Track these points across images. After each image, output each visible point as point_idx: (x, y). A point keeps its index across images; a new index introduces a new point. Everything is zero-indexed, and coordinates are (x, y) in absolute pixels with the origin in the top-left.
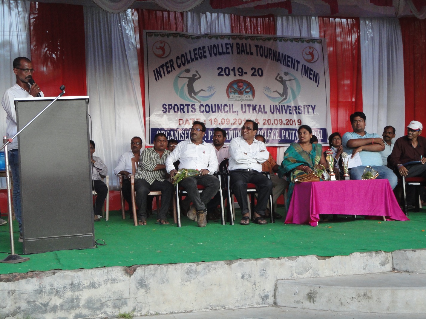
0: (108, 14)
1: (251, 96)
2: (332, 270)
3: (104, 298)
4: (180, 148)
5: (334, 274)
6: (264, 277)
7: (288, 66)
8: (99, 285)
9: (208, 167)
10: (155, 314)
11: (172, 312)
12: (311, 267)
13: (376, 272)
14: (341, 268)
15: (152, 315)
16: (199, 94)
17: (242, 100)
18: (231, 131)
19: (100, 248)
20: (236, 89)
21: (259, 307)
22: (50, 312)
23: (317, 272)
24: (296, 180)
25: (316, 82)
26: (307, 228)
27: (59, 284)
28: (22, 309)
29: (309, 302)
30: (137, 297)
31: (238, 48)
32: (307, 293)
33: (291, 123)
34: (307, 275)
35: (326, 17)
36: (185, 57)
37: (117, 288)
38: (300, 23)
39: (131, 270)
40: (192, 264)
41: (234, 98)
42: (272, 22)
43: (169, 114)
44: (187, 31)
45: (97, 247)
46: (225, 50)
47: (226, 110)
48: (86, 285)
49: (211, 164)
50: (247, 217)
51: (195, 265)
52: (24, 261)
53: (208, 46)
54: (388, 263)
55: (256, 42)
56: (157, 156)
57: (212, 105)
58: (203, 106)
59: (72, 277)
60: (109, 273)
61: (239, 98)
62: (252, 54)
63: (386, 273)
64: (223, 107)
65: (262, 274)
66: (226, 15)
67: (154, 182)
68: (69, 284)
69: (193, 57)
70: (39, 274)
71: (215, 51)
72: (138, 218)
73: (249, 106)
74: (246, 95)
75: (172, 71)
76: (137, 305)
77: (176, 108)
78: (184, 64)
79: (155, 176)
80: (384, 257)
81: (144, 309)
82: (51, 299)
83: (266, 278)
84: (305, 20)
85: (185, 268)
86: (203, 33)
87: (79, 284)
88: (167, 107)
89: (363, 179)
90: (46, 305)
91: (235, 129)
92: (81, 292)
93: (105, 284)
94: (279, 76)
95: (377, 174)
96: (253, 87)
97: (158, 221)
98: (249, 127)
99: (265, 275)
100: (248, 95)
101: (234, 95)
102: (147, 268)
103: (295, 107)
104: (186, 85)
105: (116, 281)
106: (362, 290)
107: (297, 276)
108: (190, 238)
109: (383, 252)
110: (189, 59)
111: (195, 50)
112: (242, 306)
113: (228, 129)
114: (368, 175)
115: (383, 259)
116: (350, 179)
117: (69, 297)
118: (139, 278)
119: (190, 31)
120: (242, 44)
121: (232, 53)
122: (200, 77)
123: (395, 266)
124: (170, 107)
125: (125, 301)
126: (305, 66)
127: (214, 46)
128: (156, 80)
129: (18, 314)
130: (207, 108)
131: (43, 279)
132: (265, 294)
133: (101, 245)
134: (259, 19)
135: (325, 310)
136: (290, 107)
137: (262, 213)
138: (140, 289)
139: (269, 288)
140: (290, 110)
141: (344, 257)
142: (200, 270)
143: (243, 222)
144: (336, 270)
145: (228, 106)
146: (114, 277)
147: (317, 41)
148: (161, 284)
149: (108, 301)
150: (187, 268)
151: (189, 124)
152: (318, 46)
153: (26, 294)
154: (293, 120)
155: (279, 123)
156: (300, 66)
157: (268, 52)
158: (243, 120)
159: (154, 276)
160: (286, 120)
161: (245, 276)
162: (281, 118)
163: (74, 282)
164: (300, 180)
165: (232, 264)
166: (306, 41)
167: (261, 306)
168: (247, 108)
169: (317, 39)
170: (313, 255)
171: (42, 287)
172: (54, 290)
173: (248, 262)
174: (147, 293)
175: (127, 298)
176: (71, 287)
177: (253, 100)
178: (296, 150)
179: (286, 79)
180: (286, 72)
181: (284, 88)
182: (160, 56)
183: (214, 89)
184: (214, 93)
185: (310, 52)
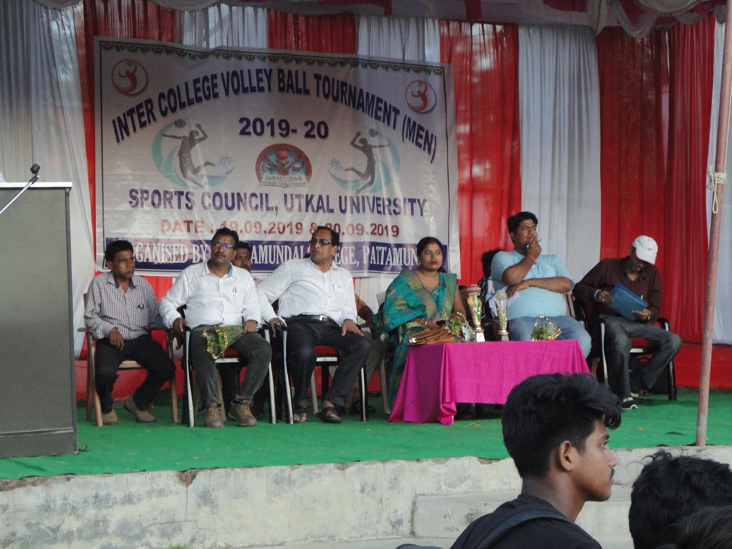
1: (303, 176)
2: (502, 480)
3: (146, 520)
4: (188, 281)
5: (504, 487)
6: (395, 490)
7: (377, 118)
8: (139, 500)
11: (251, 544)
12: (469, 476)
14: (515, 478)
16: (202, 172)
17: (286, 184)
18: (263, 247)
20: (275, 163)
22: (62, 541)
23: (478, 484)
24: (413, 340)
25: (429, 153)
26: (436, 427)
27: (76, 496)
28: (18, 535)
30: (197, 519)
31: (281, 80)
32: (465, 515)
33: (380, 233)
34: (462, 488)
35: (455, 21)
36: (177, 94)
37: (167, 504)
38: (403, 32)
39: (188, 475)
40: (283, 467)
41: (269, 181)
43: (142, 209)
44: (181, 42)
46: (255, 84)
47: (254, 205)
48: (118, 499)
51: (289, 469)
53: (222, 75)
55: (316, 69)
57: (226, 194)
59: (98, 486)
60: (154, 480)
61: (280, 181)
62: (307, 92)
64: (248, 199)
65: (393, 486)
66: (260, 10)
68: (93, 497)
69: (192, 96)
70: (45, 480)
71: (237, 85)
73: (298, 196)
74: (293, 176)
75: (149, 122)
76: (198, 532)
77: (156, 197)
78: (173, 110)
81: (209, 539)
82: (63, 521)
83: (399, 492)
84: (413, 27)
85: (273, 474)
86: (212, 46)
87: (108, 496)
88: (139, 196)
89: (533, 340)
90: (55, 530)
91: (272, 243)
92: (110, 511)
93: (149, 498)
94: (359, 138)
95: (559, 332)
96: (308, 160)
98: (323, 240)
99: (397, 488)
100: (297, 175)
101: (269, 175)
102: (214, 473)
103: (389, 201)
104: (177, 152)
105: (166, 494)
107: (447, 489)
110: (184, 99)
111: (196, 81)
112: (361, 537)
113: (257, 243)
114: (542, 333)
116: (510, 339)
117: (92, 518)
118: (201, 488)
119: (187, 42)
120: (290, 72)
121: (270, 89)
122: (205, 137)
124: (145, 195)
125: (178, 526)
126: (409, 120)
127: (235, 73)
128: (118, 140)
129: (11, 544)
130: (217, 200)
131: (51, 487)
132: (398, 517)
136: (379, 199)
138: (203, 506)
139: (403, 507)
140: (379, 205)
142: (296, 477)
145: (259, 196)
146: (162, 486)
147: (434, 71)
148: (236, 499)
149: (153, 526)
150: (277, 474)
151: (182, 231)
152: (435, 81)
153: (25, 511)
154: (384, 227)
155: (356, 231)
156: (400, 120)
157: (342, 88)
158: (288, 226)
159: (224, 486)
160: (372, 225)
161: (366, 488)
162: (362, 223)
163: (100, 493)
164: (420, 341)
165: (346, 468)
166: (413, 68)
167: (390, 537)
168: (296, 202)
169: (434, 65)
170: (472, 457)
171: (50, 501)
172: (68, 507)
173: (370, 466)
174: (213, 514)
175: (182, 521)
176: (96, 502)
177: (307, 185)
178: (409, 284)
179: (372, 144)
180: (373, 130)
181: (368, 162)
182: (126, 92)
183: (231, 162)
184: (232, 169)
185: (419, 92)
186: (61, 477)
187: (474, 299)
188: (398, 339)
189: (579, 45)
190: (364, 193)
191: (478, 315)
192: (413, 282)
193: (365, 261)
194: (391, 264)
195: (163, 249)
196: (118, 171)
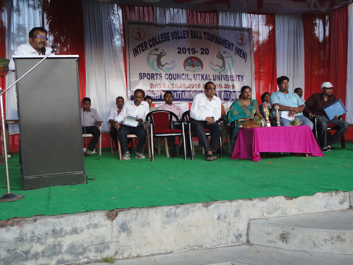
0: (100, 3)
1: (200, 68)
2: (298, 209)
3: (86, 243)
5: (300, 213)
6: (238, 218)
7: (226, 47)
8: (82, 231)
10: (137, 257)
11: (152, 253)
12: (280, 207)
13: (336, 210)
14: (306, 207)
15: (133, 257)
16: (165, 67)
17: (194, 71)
18: (187, 92)
19: (90, 183)
20: (190, 63)
21: (233, 246)
22: (32, 259)
23: (285, 212)
25: (244, 59)
27: (40, 231)
28: (2, 257)
29: (282, 242)
30: (119, 240)
31: (192, 34)
32: (280, 234)
33: (228, 87)
34: (276, 214)
35: (252, 13)
36: (155, 39)
37: (100, 233)
38: (234, 17)
39: (114, 214)
40: (171, 207)
41: (188, 69)
42: (215, 16)
43: (144, 80)
44: (156, 21)
45: (87, 183)
46: (182, 36)
47: (183, 78)
48: (68, 231)
51: (175, 208)
52: (19, 199)
53: (171, 32)
54: (346, 201)
55: (204, 30)
57: (173, 74)
58: (168, 75)
59: (54, 224)
60: (91, 218)
61: (192, 69)
62: (201, 38)
63: (345, 211)
64: (181, 76)
65: (237, 215)
66: (184, 10)
68: (51, 231)
69: (160, 40)
70: (20, 222)
71: (176, 36)
73: (199, 75)
74: (197, 68)
75: (146, 49)
76: (119, 248)
77: (149, 76)
78: (154, 45)
80: (343, 196)
81: (126, 252)
82: (32, 247)
83: (240, 218)
84: (238, 14)
85: (165, 211)
86: (167, 23)
87: (61, 230)
88: (142, 75)
90: (27, 253)
91: (189, 91)
92: (63, 239)
93: (88, 230)
94: (219, 54)
96: (202, 62)
99: (239, 216)
100: (198, 67)
101: (188, 67)
102: (129, 212)
103: (231, 76)
104: (156, 60)
105: (99, 226)
106: (335, 233)
107: (267, 215)
108: (163, 172)
109: (341, 192)
110: (158, 41)
111: (162, 35)
112: (218, 245)
113: (184, 91)
114: (294, 123)
115: (341, 198)
116: (281, 126)
117: (51, 243)
118: (121, 222)
119: (159, 21)
120: (195, 31)
121: (188, 37)
122: (165, 54)
123: (352, 204)
124: (145, 75)
125: (107, 245)
126: (237, 47)
127: (175, 32)
128: (135, 56)
130: (170, 76)
131: (24, 226)
132: (239, 233)
133: (91, 179)
134: (206, 14)
135: (298, 251)
136: (227, 75)
138: (122, 233)
139: (242, 227)
140: (227, 78)
141: (308, 197)
142: (179, 213)
143: (209, 158)
144: (301, 209)
145: (185, 75)
146: (96, 222)
147: (246, 30)
148: (143, 227)
149: (91, 246)
150: (167, 211)
151: (158, 87)
152: (246, 34)
153: (6, 242)
154: (229, 85)
155: (219, 87)
156: (234, 47)
157: (213, 37)
158: (195, 85)
159: (135, 220)
160: (225, 85)
161: (221, 217)
162: (221, 84)
163: (56, 228)
164: (244, 127)
165: (209, 206)
166: (238, 29)
167: (235, 244)
168: (198, 77)
169: (245, 28)
170: (281, 196)
171: (23, 235)
172: (35, 238)
173: (223, 204)
174: (128, 237)
175: (109, 242)
176: (53, 234)
177: (202, 71)
178: (239, 104)
179: (224, 56)
180: (224, 51)
181: (223, 63)
182: (137, 39)
183: (175, 63)
184: (175, 66)
185: (241, 38)
186: (31, 219)
187: (266, 109)
188: (235, 126)
189: (297, 20)
192: (240, 104)
193: (222, 97)
194: (232, 98)
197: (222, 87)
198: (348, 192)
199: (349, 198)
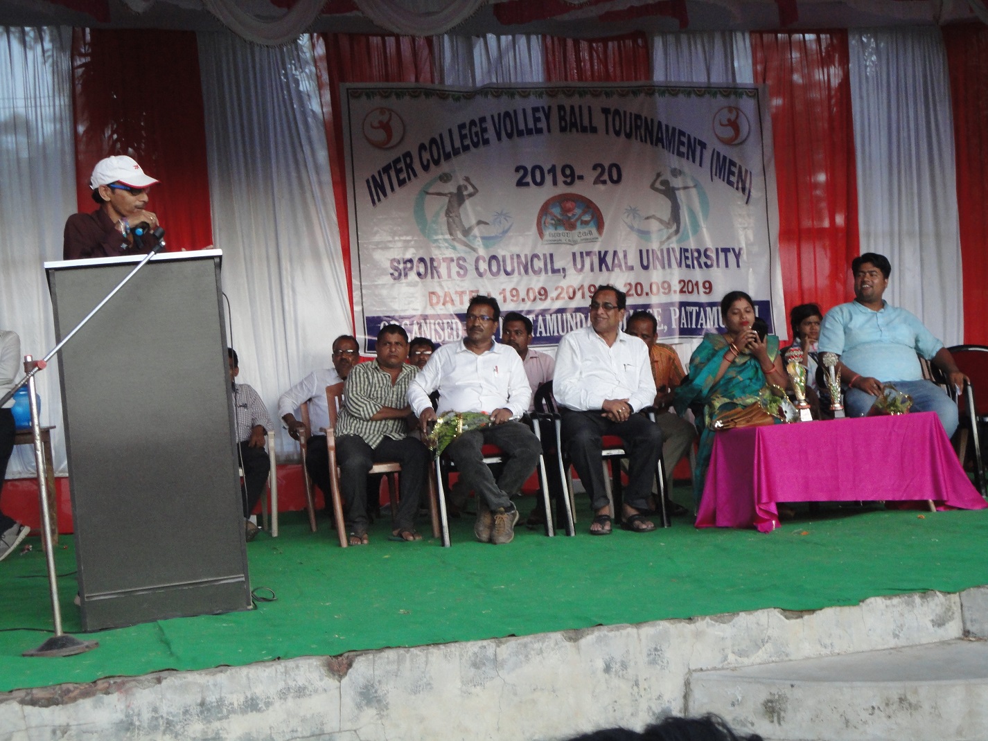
0: (257, 49)
1: (594, 231)
2: (820, 641)
3: (279, 733)
5: (824, 651)
6: (659, 667)
7: (680, 154)
8: (268, 704)
9: (508, 402)
12: (769, 638)
13: (924, 641)
14: (840, 636)
16: (474, 233)
17: (574, 241)
18: (551, 315)
19: (265, 608)
20: (559, 217)
23: (783, 649)
24: (718, 424)
25: (743, 193)
27: (172, 705)
29: (768, 722)
30: (358, 727)
31: (562, 118)
32: (762, 702)
33: (690, 290)
34: (760, 656)
35: (769, 32)
36: (440, 144)
37: (311, 708)
38: (707, 50)
39: (343, 663)
40: (485, 643)
41: (553, 238)
42: (641, 49)
43: (406, 281)
44: (442, 81)
45: (256, 607)
46: (531, 125)
47: (537, 269)
48: (236, 705)
49: (513, 394)
50: (606, 516)
51: (493, 645)
52: (87, 649)
53: (492, 117)
54: (951, 618)
55: (604, 102)
56: (384, 379)
57: (504, 257)
59: (203, 688)
60: (289, 673)
61: (566, 238)
62: (594, 130)
63: (949, 644)
64: (529, 261)
65: (654, 660)
66: (533, 38)
67: (381, 442)
68: (197, 705)
69: (458, 144)
70: (124, 684)
71: (510, 127)
72: (348, 528)
73: (588, 254)
74: (582, 231)
75: (409, 179)
77: (422, 266)
78: (437, 163)
79: (383, 428)
80: (942, 604)
83: (663, 668)
85: (470, 653)
86: (479, 83)
87: (220, 702)
88: (401, 267)
91: (561, 311)
92: (225, 723)
93: (282, 701)
94: (660, 179)
96: (599, 210)
97: (395, 533)
98: (607, 303)
99: (659, 662)
100: (586, 230)
101: (553, 231)
102: (380, 657)
103: (699, 252)
104: (443, 212)
105: (308, 693)
106: (894, 690)
107: (736, 660)
108: (473, 573)
109: (938, 593)
110: (449, 148)
111: (462, 127)
113: (544, 313)
115: (939, 610)
117: (198, 735)
118: (361, 681)
119: (449, 81)
120: (572, 108)
121: (549, 131)
122: (476, 191)
123: (969, 627)
124: (409, 265)
125: (330, 739)
126: (718, 154)
127: (507, 114)
128: (374, 203)
130: (494, 264)
131: (134, 695)
132: (663, 706)
133: (266, 600)
134: (610, 44)
136: (686, 250)
137: (643, 504)
138: (366, 708)
139: (670, 690)
140: (687, 258)
141: (846, 609)
142: (505, 656)
143: (597, 527)
144: (828, 642)
145: (542, 257)
146: (301, 682)
147: (746, 93)
148: (415, 694)
150: (475, 653)
151: (453, 304)
152: (748, 105)
153: (96, 732)
154: (694, 282)
155: (662, 290)
156: (707, 154)
157: (636, 122)
158: (579, 289)
159: (396, 676)
160: (680, 282)
161: (613, 665)
162: (668, 280)
163: (208, 699)
164: (727, 424)
165: (581, 638)
166: (720, 92)
168: (587, 261)
169: (746, 87)
170: (773, 609)
171: (133, 715)
172: (161, 721)
173: (617, 633)
174: (381, 718)
175: (334, 732)
176: (202, 712)
177: (600, 239)
179: (676, 186)
180: (675, 169)
181: (672, 207)
182: (380, 146)
183: (507, 218)
184: (510, 227)
185: (729, 120)
186: (149, 677)
187: (794, 366)
190: (669, 244)
191: (801, 386)
193: (675, 325)
194: (704, 327)
195: (433, 326)
196: (377, 238)
197: (672, 292)
198: (958, 594)
199: (962, 609)
